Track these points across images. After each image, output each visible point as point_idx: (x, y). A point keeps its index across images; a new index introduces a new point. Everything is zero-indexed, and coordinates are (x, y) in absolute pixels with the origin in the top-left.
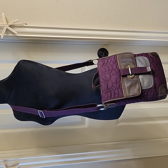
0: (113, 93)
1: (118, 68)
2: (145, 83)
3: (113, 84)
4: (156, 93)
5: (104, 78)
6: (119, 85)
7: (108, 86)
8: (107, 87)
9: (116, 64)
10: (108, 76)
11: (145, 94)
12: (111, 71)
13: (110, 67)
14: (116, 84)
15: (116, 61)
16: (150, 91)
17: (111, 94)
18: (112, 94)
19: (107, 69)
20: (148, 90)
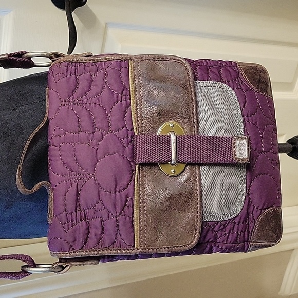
0: (96, 228)
1: (127, 122)
2: (218, 199)
3: (102, 192)
4: (246, 236)
5: (70, 160)
6: (124, 199)
7: (81, 198)
8: (77, 200)
9: (124, 102)
10: (84, 152)
11: (208, 236)
12: (98, 133)
13: (98, 113)
14: (113, 194)
15: (125, 89)
16: (228, 228)
17: (88, 228)
18: (93, 231)
19: (85, 123)
20: (221, 225)
